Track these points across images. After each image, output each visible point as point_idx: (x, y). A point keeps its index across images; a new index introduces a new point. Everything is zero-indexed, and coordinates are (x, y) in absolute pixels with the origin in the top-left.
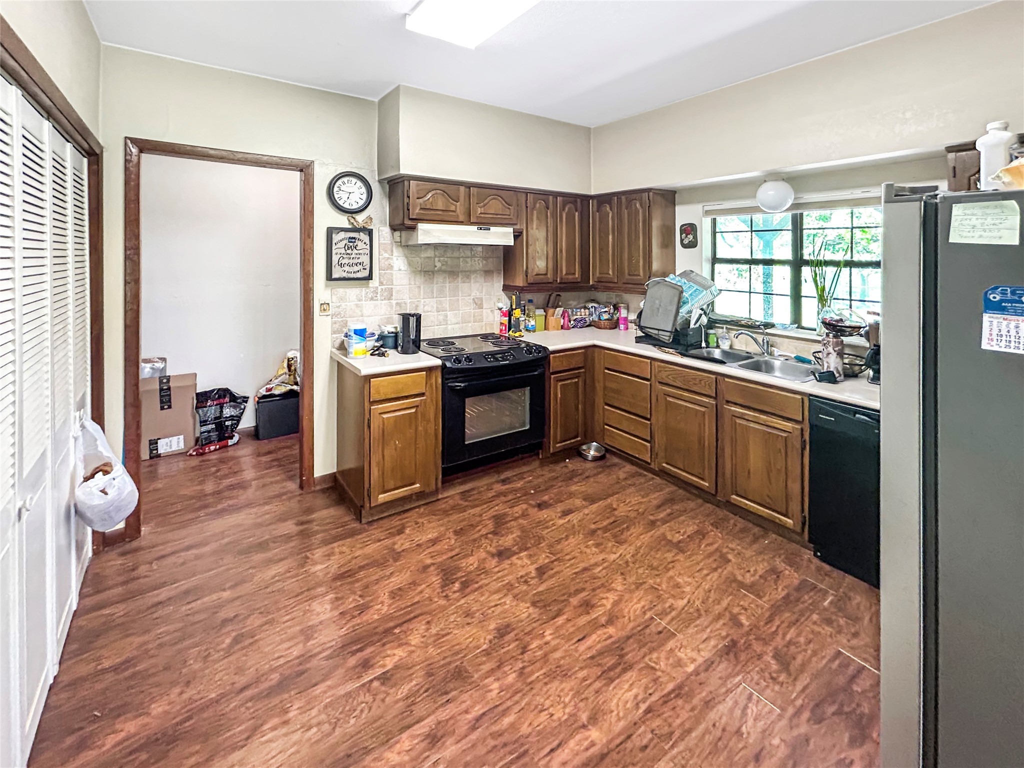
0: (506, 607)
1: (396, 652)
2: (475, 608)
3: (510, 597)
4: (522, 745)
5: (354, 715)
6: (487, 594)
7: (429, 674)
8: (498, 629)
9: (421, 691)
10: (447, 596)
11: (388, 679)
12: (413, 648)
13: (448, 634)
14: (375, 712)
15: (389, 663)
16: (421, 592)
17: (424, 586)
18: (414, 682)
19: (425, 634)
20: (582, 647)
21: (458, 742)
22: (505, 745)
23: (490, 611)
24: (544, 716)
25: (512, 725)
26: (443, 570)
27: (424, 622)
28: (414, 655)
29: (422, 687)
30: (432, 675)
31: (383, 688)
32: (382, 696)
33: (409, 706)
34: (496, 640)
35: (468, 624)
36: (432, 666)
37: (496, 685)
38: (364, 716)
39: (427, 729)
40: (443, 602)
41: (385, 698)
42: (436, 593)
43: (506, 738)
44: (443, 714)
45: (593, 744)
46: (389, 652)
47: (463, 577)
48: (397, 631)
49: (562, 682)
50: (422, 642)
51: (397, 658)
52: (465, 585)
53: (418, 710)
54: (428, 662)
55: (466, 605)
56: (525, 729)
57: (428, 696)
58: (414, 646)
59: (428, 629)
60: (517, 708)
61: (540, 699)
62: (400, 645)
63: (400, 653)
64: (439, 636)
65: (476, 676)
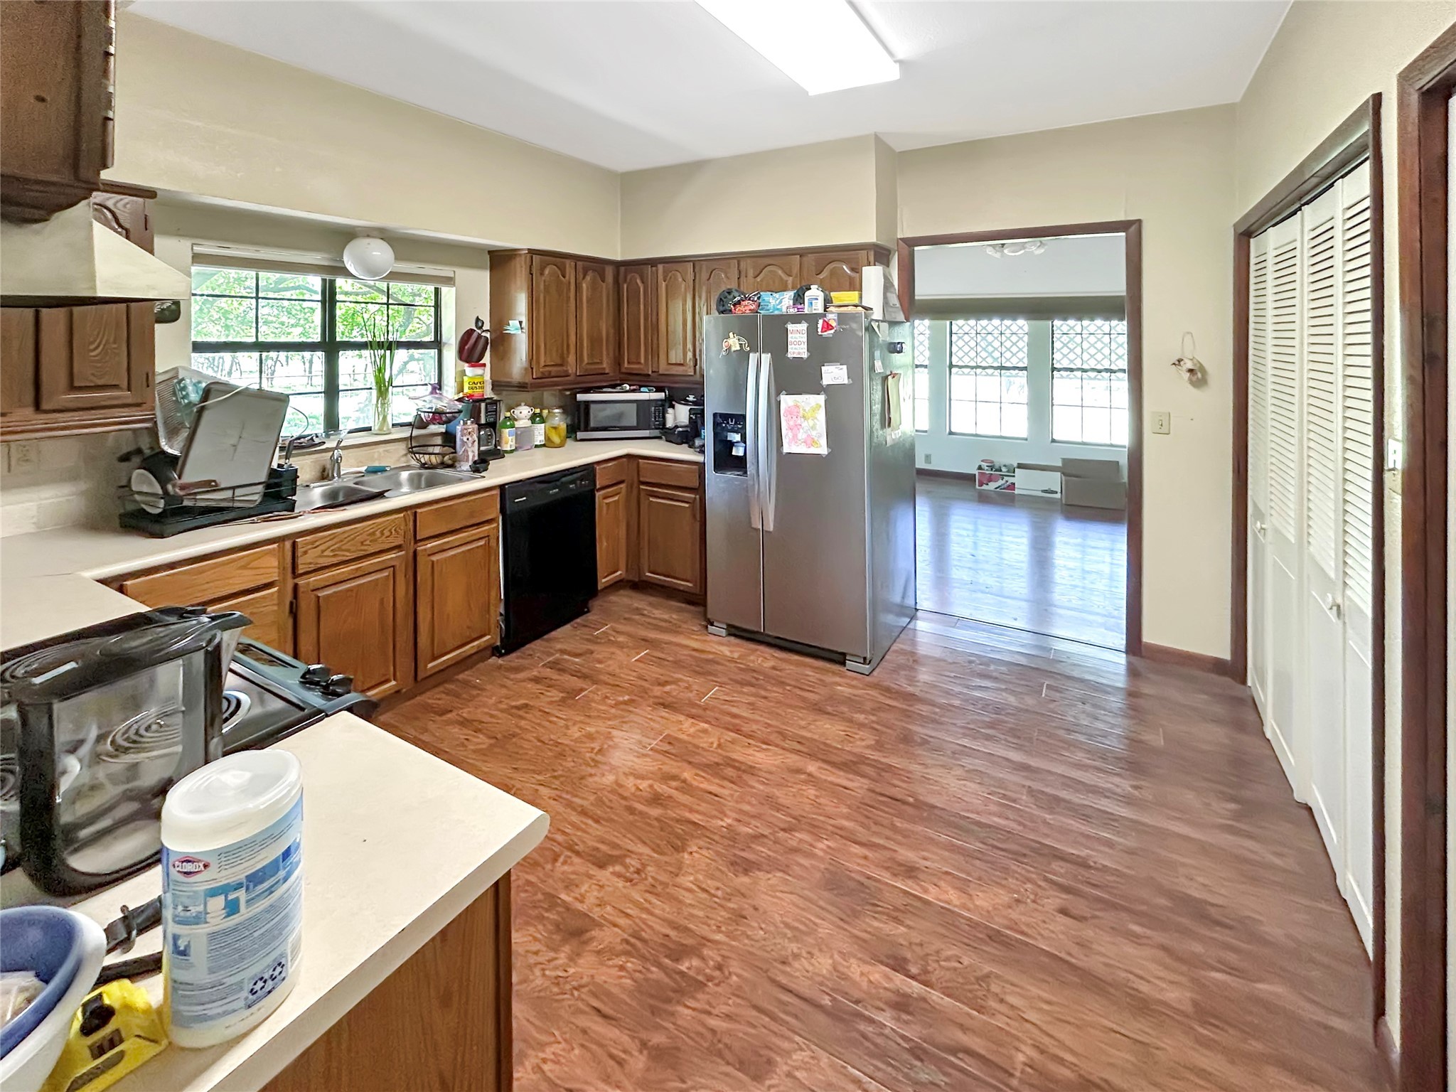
0: (701, 877)
1: (857, 977)
2: (723, 913)
3: (680, 880)
4: (859, 808)
5: (959, 965)
6: (686, 911)
7: (856, 914)
8: (746, 872)
9: (880, 909)
10: (719, 967)
11: (896, 958)
12: (836, 956)
13: (787, 925)
14: (938, 944)
15: (878, 974)
16: (728, 1017)
17: (713, 1022)
18: (876, 924)
19: (804, 954)
20: (726, 792)
21: (895, 851)
22: (868, 817)
23: (719, 893)
24: (822, 800)
25: (847, 818)
26: (654, 1011)
27: (788, 969)
28: (846, 947)
29: (876, 913)
30: (853, 911)
31: (909, 956)
32: (917, 949)
33: (903, 912)
34: (765, 867)
35: (756, 909)
36: (844, 917)
37: (820, 845)
38: (949, 953)
39: (910, 882)
40: (735, 966)
41: (916, 944)
42: (719, 989)
43: (862, 819)
44: (886, 877)
45: (820, 768)
46: (865, 985)
47: (660, 965)
48: (826, 1001)
49: (778, 797)
50: (820, 950)
51: (866, 968)
52: (679, 953)
53: (900, 901)
54: (841, 924)
55: (723, 929)
56: (845, 810)
57: (879, 900)
58: (832, 957)
59: (796, 956)
60: (832, 822)
61: (807, 808)
62: (845, 977)
63: (855, 969)
64: (798, 936)
65: (822, 866)
